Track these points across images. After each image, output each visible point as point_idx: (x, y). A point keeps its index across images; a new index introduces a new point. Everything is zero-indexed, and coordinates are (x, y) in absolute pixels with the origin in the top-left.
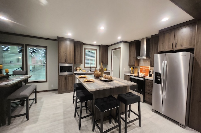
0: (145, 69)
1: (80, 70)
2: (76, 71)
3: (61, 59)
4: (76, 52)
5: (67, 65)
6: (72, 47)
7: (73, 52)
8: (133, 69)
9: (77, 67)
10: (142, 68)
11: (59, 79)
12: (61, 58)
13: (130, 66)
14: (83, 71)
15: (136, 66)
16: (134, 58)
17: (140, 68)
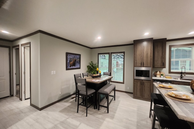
1: (162, 76)
2: (156, 76)
3: (137, 63)
4: (156, 53)
5: (143, 69)
6: (149, 48)
7: (151, 54)
9: (157, 72)
11: (134, 83)
12: (137, 61)
14: (166, 77)
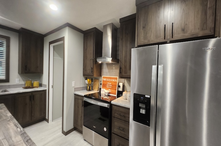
0: (111, 82)
8: (91, 82)
10: (105, 80)
13: (86, 76)
15: (95, 76)
16: (92, 61)
17: (103, 79)
